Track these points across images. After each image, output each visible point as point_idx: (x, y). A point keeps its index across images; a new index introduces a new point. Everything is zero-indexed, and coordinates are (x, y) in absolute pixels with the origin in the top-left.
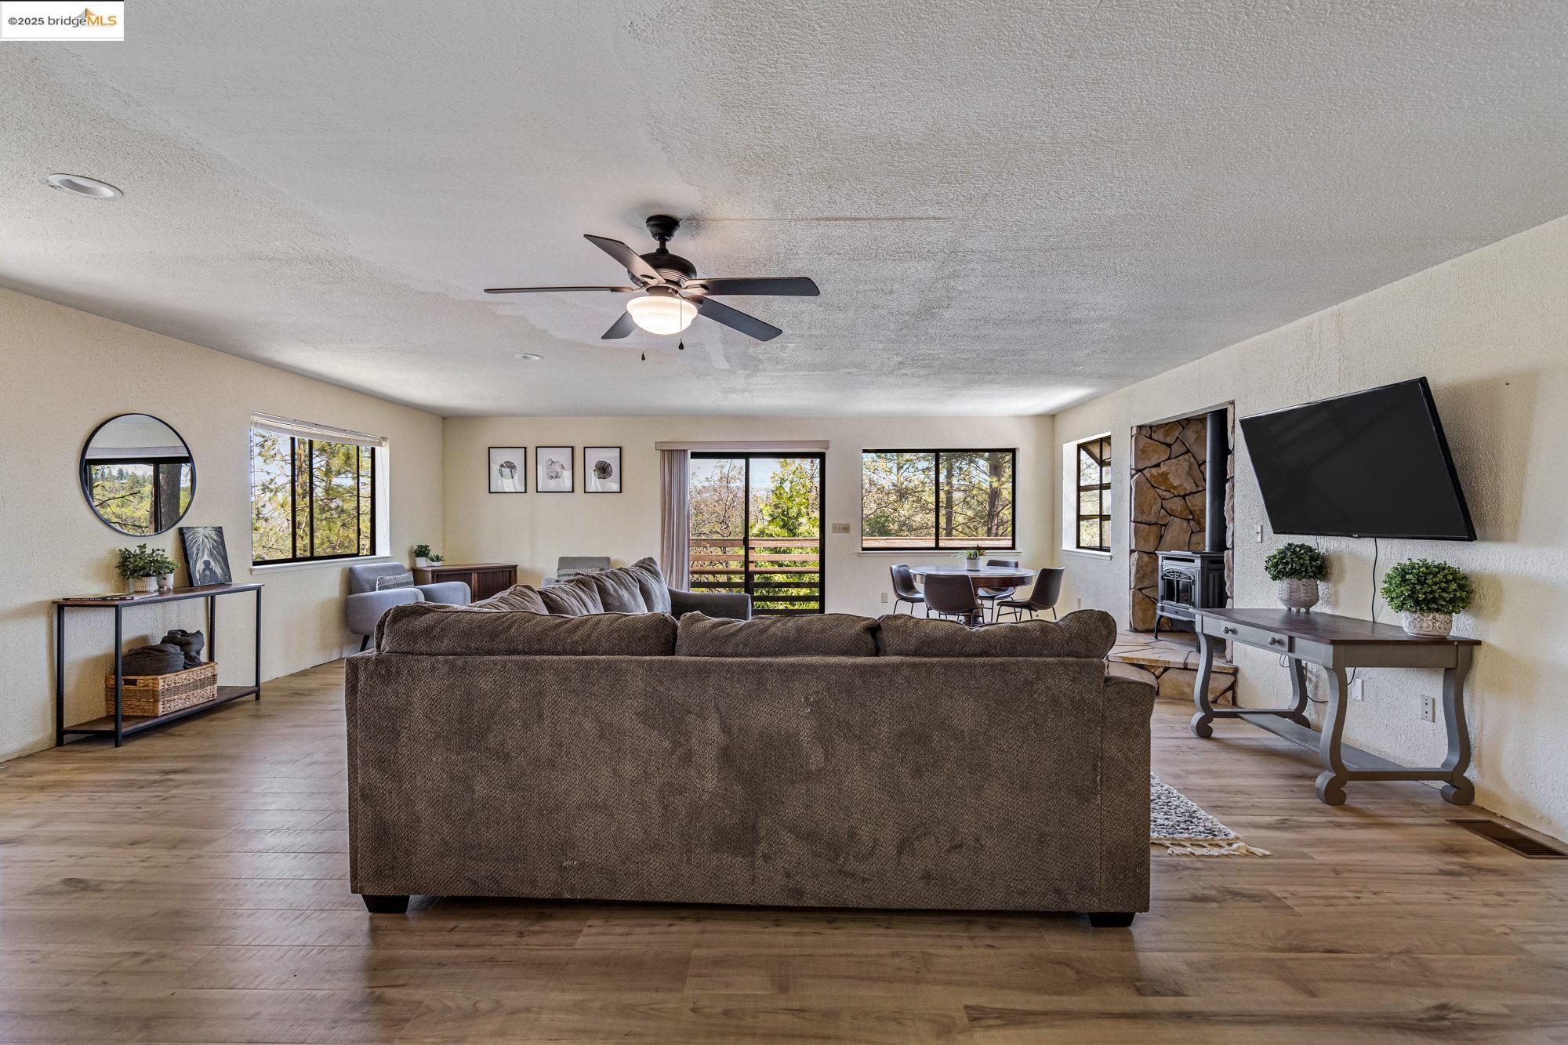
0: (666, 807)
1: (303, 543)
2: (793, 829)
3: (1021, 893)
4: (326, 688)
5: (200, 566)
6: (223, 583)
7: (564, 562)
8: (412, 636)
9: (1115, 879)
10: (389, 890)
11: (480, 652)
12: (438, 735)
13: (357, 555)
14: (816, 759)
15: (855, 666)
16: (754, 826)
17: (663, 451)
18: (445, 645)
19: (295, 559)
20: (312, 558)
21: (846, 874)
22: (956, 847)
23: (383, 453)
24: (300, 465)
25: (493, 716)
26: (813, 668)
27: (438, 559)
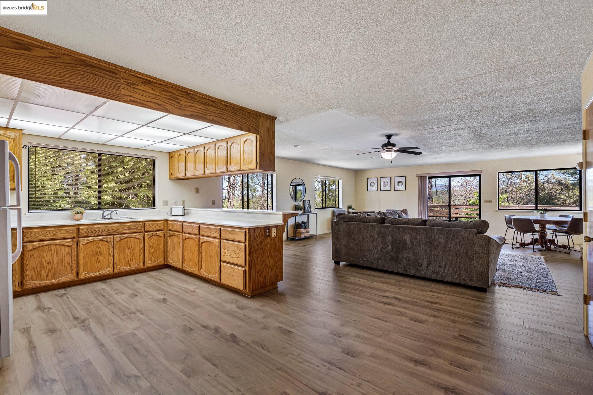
0: (382, 252)
1: (324, 205)
2: (405, 258)
3: (455, 279)
4: (328, 237)
5: (306, 209)
6: (310, 212)
7: (387, 210)
8: (341, 218)
9: (479, 279)
10: (337, 260)
11: (351, 221)
12: (345, 235)
13: (335, 207)
14: (410, 245)
15: (418, 228)
16: (398, 257)
17: (419, 177)
18: (346, 220)
19: (322, 208)
20: (326, 208)
21: (416, 269)
22: (440, 267)
23: (341, 182)
24: (323, 183)
25: (353, 232)
26: (409, 228)
27: (354, 209)
